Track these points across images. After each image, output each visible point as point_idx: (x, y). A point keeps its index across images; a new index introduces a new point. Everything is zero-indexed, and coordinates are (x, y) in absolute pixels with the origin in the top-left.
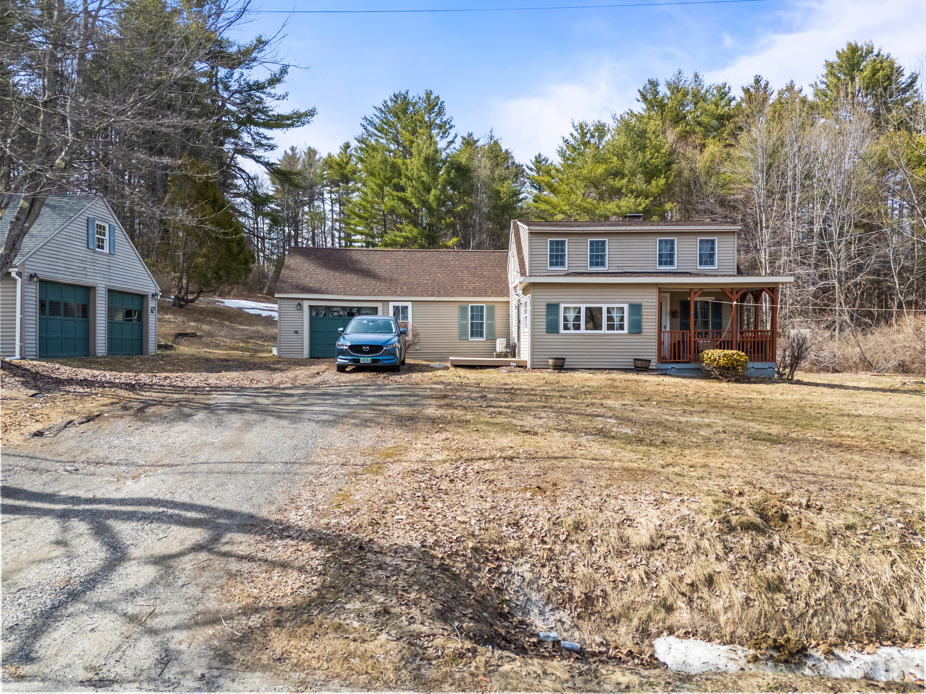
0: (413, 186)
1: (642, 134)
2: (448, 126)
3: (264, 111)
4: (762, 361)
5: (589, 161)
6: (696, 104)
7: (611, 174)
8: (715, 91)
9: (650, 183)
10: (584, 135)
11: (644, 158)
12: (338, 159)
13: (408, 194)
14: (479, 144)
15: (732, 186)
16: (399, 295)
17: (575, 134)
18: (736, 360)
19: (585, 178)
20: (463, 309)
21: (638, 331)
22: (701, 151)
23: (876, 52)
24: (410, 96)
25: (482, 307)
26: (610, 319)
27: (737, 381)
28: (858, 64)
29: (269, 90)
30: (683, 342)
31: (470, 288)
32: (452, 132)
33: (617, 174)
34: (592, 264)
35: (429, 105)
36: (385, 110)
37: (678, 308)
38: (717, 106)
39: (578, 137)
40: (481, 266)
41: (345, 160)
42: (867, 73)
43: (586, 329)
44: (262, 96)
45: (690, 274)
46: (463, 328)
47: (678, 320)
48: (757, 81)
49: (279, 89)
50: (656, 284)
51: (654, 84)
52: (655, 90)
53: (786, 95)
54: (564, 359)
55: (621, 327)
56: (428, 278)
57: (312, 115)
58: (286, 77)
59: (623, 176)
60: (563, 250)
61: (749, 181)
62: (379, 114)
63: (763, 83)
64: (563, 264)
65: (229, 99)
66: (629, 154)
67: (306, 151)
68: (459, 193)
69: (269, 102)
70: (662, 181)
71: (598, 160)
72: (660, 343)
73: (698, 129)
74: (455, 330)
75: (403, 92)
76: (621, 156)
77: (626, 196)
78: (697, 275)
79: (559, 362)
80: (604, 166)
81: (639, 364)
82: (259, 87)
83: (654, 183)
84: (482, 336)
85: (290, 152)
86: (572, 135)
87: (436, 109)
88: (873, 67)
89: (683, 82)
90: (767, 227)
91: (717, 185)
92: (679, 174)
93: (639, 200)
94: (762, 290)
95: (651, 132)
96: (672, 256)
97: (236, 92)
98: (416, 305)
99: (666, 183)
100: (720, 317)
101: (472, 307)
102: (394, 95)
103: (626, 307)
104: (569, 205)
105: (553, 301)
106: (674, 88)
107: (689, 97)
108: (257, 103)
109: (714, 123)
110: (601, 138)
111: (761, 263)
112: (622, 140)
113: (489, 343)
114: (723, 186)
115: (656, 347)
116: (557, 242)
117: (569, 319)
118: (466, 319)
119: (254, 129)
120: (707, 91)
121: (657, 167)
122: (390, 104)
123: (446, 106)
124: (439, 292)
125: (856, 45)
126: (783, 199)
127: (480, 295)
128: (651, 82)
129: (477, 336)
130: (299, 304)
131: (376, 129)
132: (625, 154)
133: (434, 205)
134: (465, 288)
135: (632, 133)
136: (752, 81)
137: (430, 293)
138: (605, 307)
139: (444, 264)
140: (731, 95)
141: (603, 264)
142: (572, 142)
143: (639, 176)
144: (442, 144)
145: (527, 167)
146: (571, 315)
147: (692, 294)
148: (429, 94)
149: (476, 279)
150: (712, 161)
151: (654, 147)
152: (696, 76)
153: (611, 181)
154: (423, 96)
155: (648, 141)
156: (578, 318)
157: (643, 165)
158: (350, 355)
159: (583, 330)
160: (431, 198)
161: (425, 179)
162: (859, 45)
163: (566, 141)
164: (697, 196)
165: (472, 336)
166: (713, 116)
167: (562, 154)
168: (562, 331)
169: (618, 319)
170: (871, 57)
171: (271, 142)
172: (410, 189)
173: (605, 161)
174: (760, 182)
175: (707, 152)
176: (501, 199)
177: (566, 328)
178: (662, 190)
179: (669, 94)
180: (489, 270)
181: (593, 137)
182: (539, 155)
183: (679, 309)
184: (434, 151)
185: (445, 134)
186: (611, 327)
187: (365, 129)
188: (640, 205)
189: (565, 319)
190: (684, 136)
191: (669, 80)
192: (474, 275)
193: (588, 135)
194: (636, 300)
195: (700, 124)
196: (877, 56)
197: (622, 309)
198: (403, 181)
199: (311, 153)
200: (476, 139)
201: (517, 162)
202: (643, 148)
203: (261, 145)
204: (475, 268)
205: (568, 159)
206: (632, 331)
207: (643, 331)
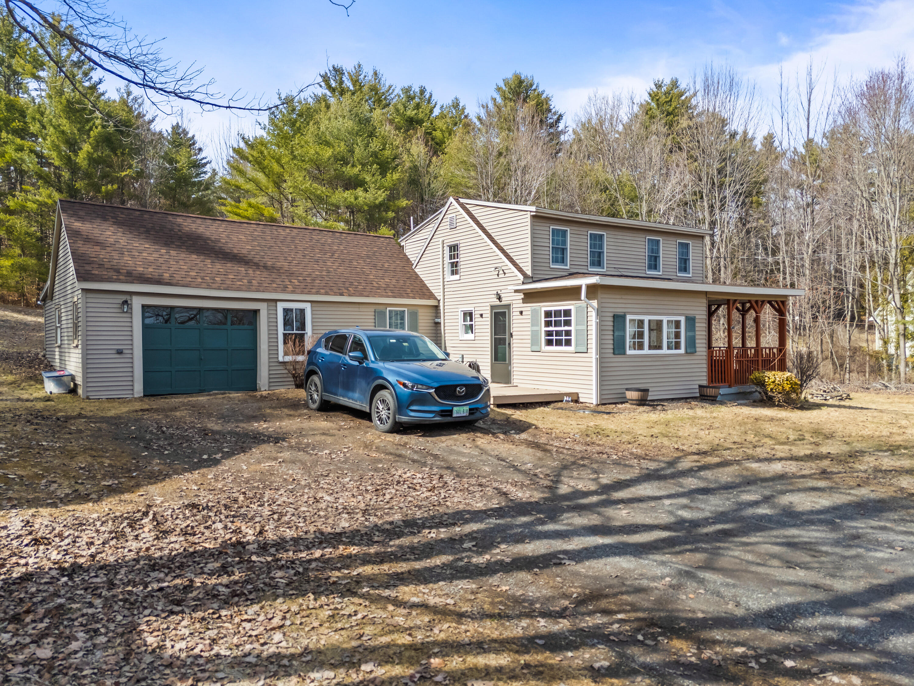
11: (375, 147)
16: (293, 292)
20: (380, 315)
21: (692, 350)
31: (382, 285)
34: (591, 264)
38: (405, 107)
40: (374, 255)
43: (650, 348)
50: (706, 293)
54: (647, 390)
55: (679, 346)
60: (563, 243)
64: (563, 261)
70: (397, 175)
79: (643, 396)
94: (763, 302)
96: (656, 259)
98: (317, 308)
103: (682, 320)
105: (620, 311)
115: (707, 370)
116: (558, 232)
121: (387, 159)
127: (401, 296)
130: (125, 302)
138: (665, 320)
146: (636, 330)
147: (731, 305)
149: (380, 272)
156: (640, 334)
159: (648, 351)
168: (628, 351)
169: (676, 336)
186: (670, 346)
194: (691, 312)
197: (679, 322)
204: (369, 257)
206: (689, 351)
207: (698, 349)
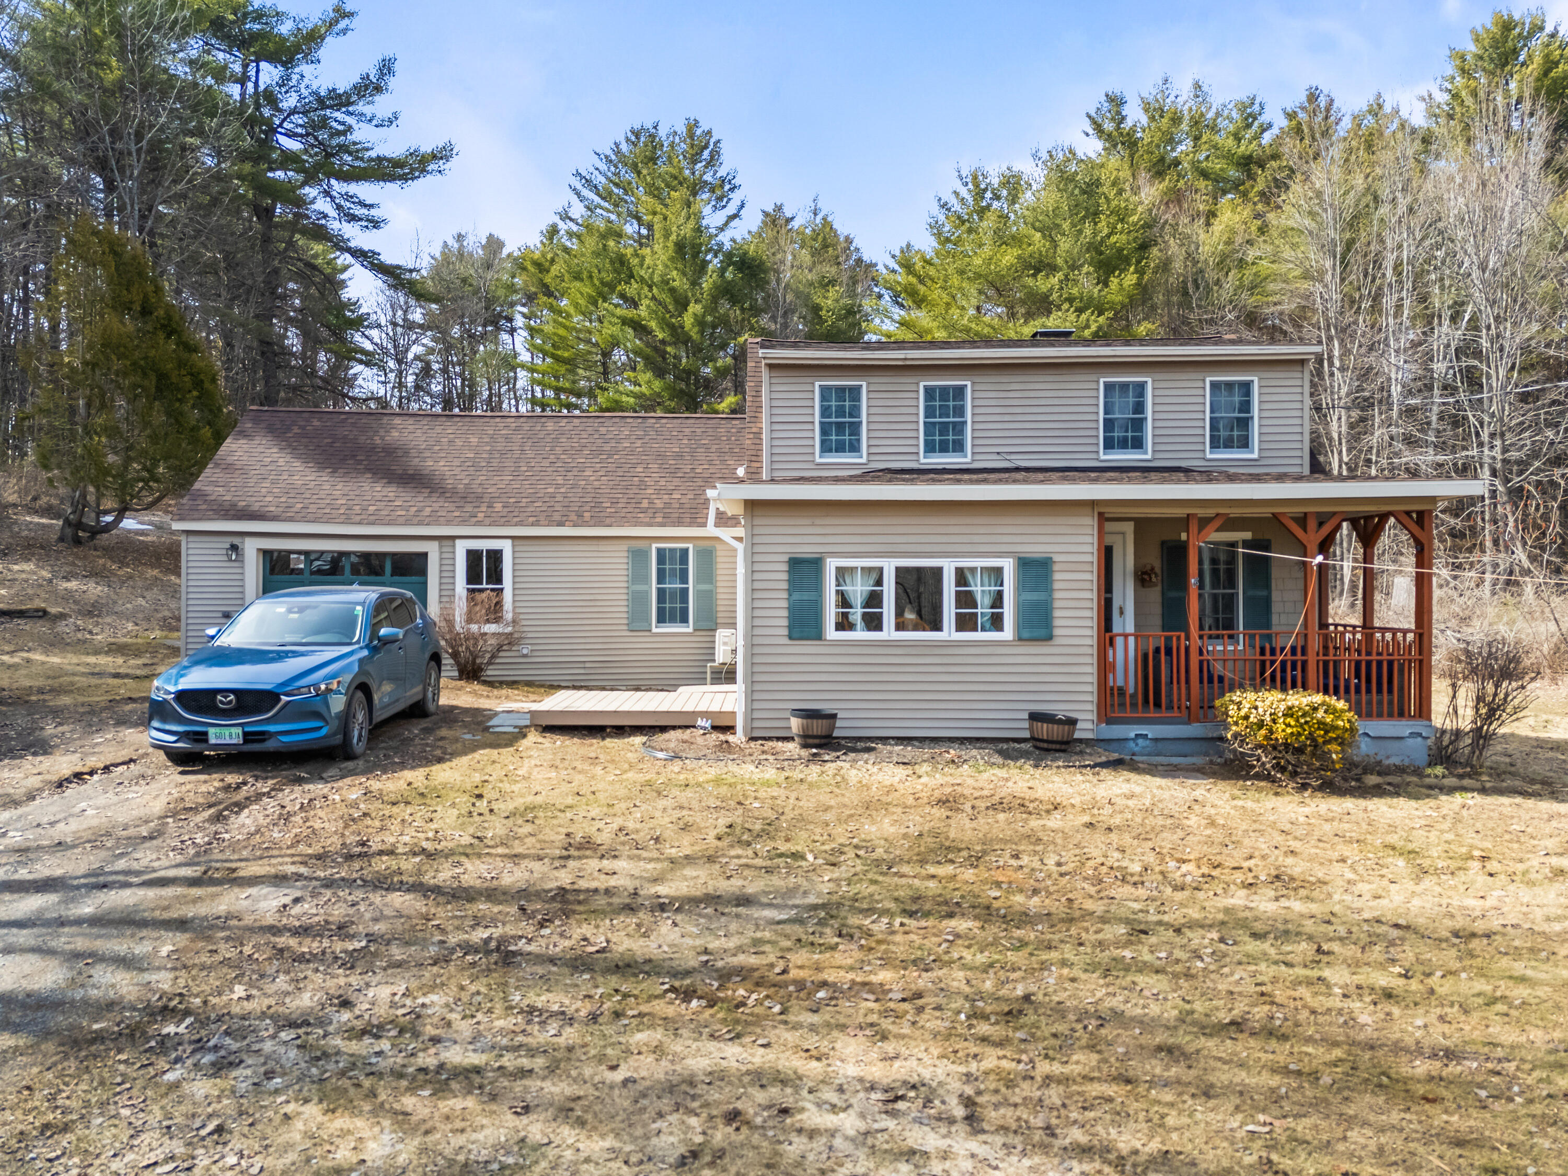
0: (654, 298)
1: (1091, 188)
2: (727, 187)
3: (355, 150)
4: (1391, 715)
5: (987, 240)
6: (1197, 139)
7: (1028, 266)
8: (1235, 114)
9: (1106, 284)
10: (979, 194)
11: (1095, 234)
12: (537, 255)
13: (643, 311)
14: (795, 224)
15: (1271, 287)
16: (479, 524)
17: (964, 192)
18: (1321, 724)
19: (978, 276)
20: (638, 556)
21: (1042, 632)
22: (1208, 224)
23: (1549, 29)
24: (662, 132)
25: (685, 552)
26: (965, 599)
27: (1329, 788)
28: (1515, 52)
29: (361, 107)
30: (1169, 652)
31: (659, 504)
32: (736, 197)
33: (1042, 266)
34: (930, 448)
35: (692, 146)
36: (617, 158)
37: (1155, 560)
38: (1238, 138)
39: (970, 200)
40: (693, 453)
41: (549, 256)
42: (1535, 67)
43: (900, 627)
44: (350, 120)
45: (1185, 473)
46: (637, 601)
47: (1155, 594)
48: (1313, 97)
49: (381, 106)
50: (1092, 504)
51: (1116, 102)
52: (1118, 113)
53: (1369, 121)
54: (833, 717)
55: (997, 622)
56: (560, 480)
57: (447, 158)
58: (392, 82)
59: (1054, 268)
60: (855, 411)
61: (1306, 276)
62: (603, 167)
63: (1323, 103)
64: (854, 448)
65: (281, 126)
66: (1066, 226)
67: (484, 242)
68: (743, 310)
69: (362, 133)
70: (1130, 279)
71: (1003, 239)
72: (1105, 667)
73: (1202, 184)
74: (619, 609)
75: (649, 125)
76: (1049, 231)
77: (1059, 308)
78: (1208, 475)
79: (818, 727)
80: (1016, 252)
81: (1044, 730)
82: (340, 100)
83: (1114, 282)
84: (684, 620)
85: (451, 242)
86: (956, 194)
87: (706, 154)
88: (1547, 56)
89: (1172, 98)
90: (1342, 369)
91: (1241, 286)
92: (1165, 266)
93: (1084, 317)
95: (1108, 184)
96: (1138, 424)
97: (293, 112)
98: (523, 547)
99: (1138, 284)
100: (1267, 586)
101: (659, 550)
102: (633, 132)
103: (1008, 566)
104: (945, 327)
105: (806, 550)
106: (1155, 111)
107: (1185, 126)
108: (339, 133)
109: (1233, 173)
110: (1013, 200)
111: (1330, 439)
112: (1051, 198)
113: (702, 637)
114: (1252, 288)
115: (1094, 679)
116: (841, 390)
117: (853, 601)
118: (646, 580)
119: (338, 187)
120: (1218, 114)
121: (1120, 250)
122: (624, 147)
123: (725, 148)
124: (580, 516)
125: (1510, 17)
126: (1376, 308)
127: (679, 523)
128: (1111, 99)
129: (673, 620)
130: (232, 547)
131: (598, 194)
132: (1058, 226)
133: (694, 334)
134: (645, 504)
135: (1071, 187)
136: (1302, 97)
137: (557, 517)
138: (949, 567)
139: (607, 447)
140: (1264, 118)
141: (959, 447)
142: (957, 207)
143: (1085, 269)
144: (713, 219)
145: (886, 267)
146: (858, 589)
147: (1194, 527)
148: (692, 126)
149: (677, 482)
150: (1229, 242)
151: (1115, 212)
152: (1197, 86)
153: (1030, 281)
154: (681, 129)
155: (1102, 200)
156: (874, 599)
157: (1095, 248)
158: (181, 720)
159: (889, 632)
160: (688, 320)
161: (676, 284)
162: (1516, 17)
163: (944, 205)
164: (1199, 307)
165: (661, 620)
166: (1228, 156)
167: (936, 229)
168: (831, 633)
169: (987, 601)
170: (1543, 37)
171: (373, 212)
172: (645, 302)
173: (1017, 240)
174: (1328, 277)
175: (1218, 227)
176: (821, 321)
177: (844, 624)
178: (1131, 297)
179: (1144, 120)
180: (710, 463)
181: (997, 197)
182: (908, 245)
183: (1157, 565)
184: (694, 230)
185: (721, 200)
186: (965, 623)
187: (578, 194)
188: (1087, 326)
189: (844, 601)
190: (1175, 197)
191: (1145, 94)
192: (673, 473)
193: (988, 195)
194: (1035, 548)
195: (1204, 174)
196: (1553, 36)
197: (998, 571)
198: (632, 289)
199: (494, 244)
200: (789, 214)
201: (866, 258)
202: (1094, 215)
203: (353, 218)
204: (679, 456)
205: (948, 240)
206: (1026, 634)
207: (1057, 632)
